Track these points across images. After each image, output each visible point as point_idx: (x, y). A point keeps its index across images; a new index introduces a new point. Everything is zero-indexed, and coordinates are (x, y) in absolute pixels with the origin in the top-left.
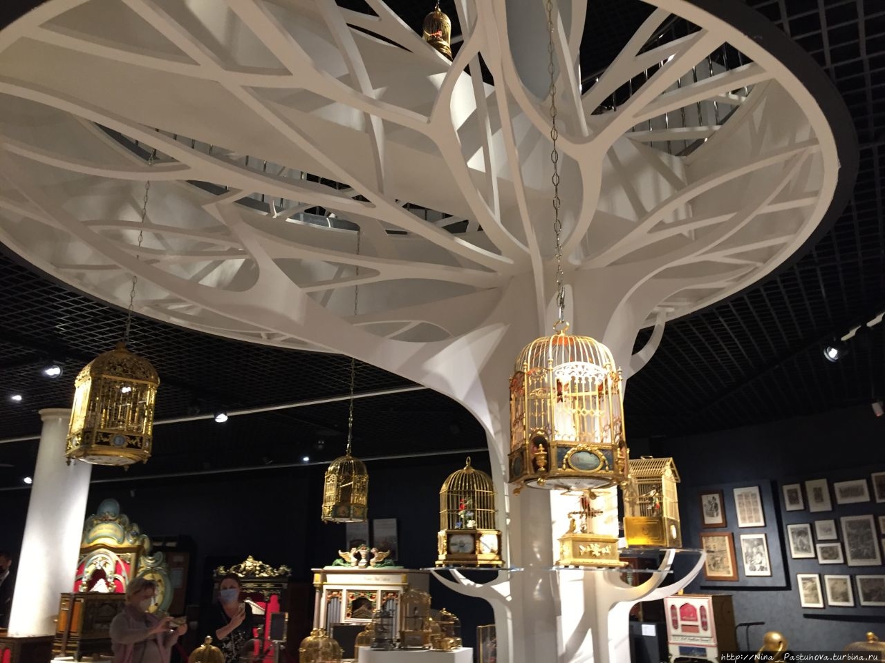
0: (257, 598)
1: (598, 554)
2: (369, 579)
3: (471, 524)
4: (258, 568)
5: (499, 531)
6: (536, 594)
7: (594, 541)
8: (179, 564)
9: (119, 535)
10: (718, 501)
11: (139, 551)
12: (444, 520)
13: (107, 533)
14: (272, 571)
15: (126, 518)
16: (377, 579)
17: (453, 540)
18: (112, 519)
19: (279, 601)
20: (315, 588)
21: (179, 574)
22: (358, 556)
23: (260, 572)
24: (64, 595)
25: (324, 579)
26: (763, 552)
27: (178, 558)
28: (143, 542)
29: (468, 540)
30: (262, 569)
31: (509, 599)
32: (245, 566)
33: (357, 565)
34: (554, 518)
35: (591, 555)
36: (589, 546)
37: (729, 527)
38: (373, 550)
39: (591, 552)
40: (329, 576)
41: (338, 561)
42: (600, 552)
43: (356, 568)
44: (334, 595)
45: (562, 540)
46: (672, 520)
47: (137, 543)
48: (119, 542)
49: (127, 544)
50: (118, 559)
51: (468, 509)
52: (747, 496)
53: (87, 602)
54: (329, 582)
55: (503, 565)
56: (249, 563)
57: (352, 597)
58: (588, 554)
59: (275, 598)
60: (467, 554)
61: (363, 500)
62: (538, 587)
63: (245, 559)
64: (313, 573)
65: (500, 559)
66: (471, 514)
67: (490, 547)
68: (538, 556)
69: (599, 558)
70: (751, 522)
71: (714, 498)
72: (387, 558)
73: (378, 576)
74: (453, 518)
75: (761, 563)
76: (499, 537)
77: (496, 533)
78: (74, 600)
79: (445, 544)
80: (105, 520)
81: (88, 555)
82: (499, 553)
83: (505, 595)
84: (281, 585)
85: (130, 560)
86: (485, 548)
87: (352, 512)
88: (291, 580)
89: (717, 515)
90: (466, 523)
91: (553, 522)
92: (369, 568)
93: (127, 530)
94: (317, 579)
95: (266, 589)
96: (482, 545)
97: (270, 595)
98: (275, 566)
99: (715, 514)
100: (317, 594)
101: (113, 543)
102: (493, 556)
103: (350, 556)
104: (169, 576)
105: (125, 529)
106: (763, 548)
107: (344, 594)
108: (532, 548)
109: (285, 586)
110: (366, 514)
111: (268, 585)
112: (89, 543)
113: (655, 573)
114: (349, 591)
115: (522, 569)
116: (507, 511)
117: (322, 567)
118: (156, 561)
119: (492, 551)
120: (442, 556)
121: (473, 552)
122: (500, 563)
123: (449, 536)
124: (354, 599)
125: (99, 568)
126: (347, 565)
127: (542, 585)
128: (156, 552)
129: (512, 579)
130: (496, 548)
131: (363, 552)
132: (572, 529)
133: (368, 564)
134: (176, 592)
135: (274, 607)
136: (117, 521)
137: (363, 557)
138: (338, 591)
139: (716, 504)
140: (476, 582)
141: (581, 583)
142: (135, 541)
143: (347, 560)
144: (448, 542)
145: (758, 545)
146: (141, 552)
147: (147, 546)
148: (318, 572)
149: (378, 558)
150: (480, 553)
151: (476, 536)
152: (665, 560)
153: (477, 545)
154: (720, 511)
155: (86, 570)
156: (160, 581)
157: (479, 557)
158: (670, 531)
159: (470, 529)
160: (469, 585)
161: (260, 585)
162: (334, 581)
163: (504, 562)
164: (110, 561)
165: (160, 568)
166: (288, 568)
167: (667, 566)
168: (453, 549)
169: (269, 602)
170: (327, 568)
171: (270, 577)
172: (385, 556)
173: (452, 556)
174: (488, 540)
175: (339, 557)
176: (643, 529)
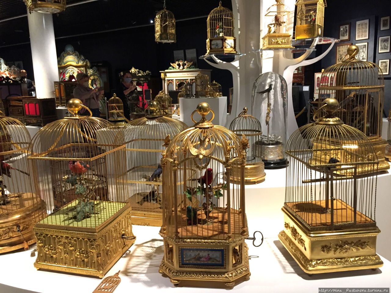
0: (139, 84)
1: (280, 43)
2: (184, 75)
3: (221, 35)
4: (137, 72)
5: (234, 37)
6: (251, 65)
7: (279, 37)
8: (104, 72)
9: (76, 60)
10: (348, 29)
11: (86, 67)
12: (209, 35)
13: (70, 59)
14: (143, 73)
15: (77, 53)
16: (188, 74)
17: (213, 43)
18: (71, 53)
19: (148, 85)
20: (162, 79)
21: (105, 76)
22: (179, 65)
23: (138, 74)
24: (55, 82)
25: (165, 75)
26: (365, 51)
27: (103, 70)
28: (87, 63)
29: (220, 42)
30: (139, 72)
31: (239, 68)
32: (132, 72)
33: (179, 69)
34: (261, 28)
35: (277, 43)
36: (277, 39)
37: (351, 40)
38: (185, 62)
39: (277, 42)
40: (167, 74)
41: (170, 68)
42: (282, 42)
43: (179, 70)
44: (170, 82)
45: (264, 38)
46: (319, 26)
47: (84, 63)
48: (77, 63)
49: (80, 64)
50: (78, 70)
51: (220, 28)
52: (362, 25)
53: (65, 85)
54: (168, 76)
55: (236, 53)
56: (133, 70)
57: (178, 82)
58: (276, 43)
59: (146, 84)
60: (219, 48)
61: (173, 31)
62: (252, 62)
63: (131, 69)
64: (160, 73)
65: (235, 51)
66: (221, 30)
67: (230, 45)
68: (253, 48)
69: (281, 45)
70: (362, 37)
71: (346, 27)
72: (192, 65)
73: (188, 73)
74: (213, 33)
75: (363, 56)
76: (235, 40)
77: (233, 38)
78: (60, 84)
79: (209, 45)
80: (69, 54)
81: (66, 69)
82: (235, 48)
83: (237, 66)
84: (148, 79)
85: (83, 70)
86: (228, 45)
87: (168, 37)
88: (151, 77)
89: (346, 35)
90: (219, 34)
91: (261, 31)
92: (184, 70)
93: (79, 58)
94: (162, 75)
95: (142, 81)
96: (226, 44)
97: (144, 83)
98: (144, 71)
99: (345, 35)
100: (163, 82)
101: (74, 64)
102: (231, 49)
103: (175, 65)
104: (100, 76)
105: (78, 57)
106: (365, 50)
107: (174, 81)
108: (250, 44)
109: (149, 79)
110: (175, 38)
111: (142, 79)
112: (64, 64)
113: (308, 50)
114: (176, 80)
115: (245, 54)
116: (239, 27)
117: (164, 71)
118: (94, 71)
119: (231, 47)
120: (208, 51)
121: (222, 48)
122: (235, 52)
123: (211, 41)
124: (179, 83)
125: (71, 75)
126: (174, 69)
127: (254, 61)
128: (93, 67)
129: (240, 59)
130: (233, 46)
131: (181, 63)
132: (269, 32)
133: (184, 68)
134: (105, 83)
135: (146, 87)
136: (74, 54)
137: (181, 65)
138: (172, 80)
139: (347, 30)
140: (223, 61)
141: (272, 59)
142: (83, 62)
143: (174, 67)
144: (211, 44)
145: (363, 48)
146: (87, 67)
147: (89, 64)
148: (163, 73)
149: (188, 65)
150: (225, 48)
151: (223, 40)
152: (313, 43)
153: (224, 44)
154: (348, 33)
155: (66, 75)
156: (97, 79)
157: (225, 49)
158: (318, 31)
159: (221, 37)
160: (220, 62)
161: (139, 79)
162: (170, 76)
163: (237, 52)
164: (75, 72)
165: (96, 73)
166: (150, 71)
167: (313, 46)
168: (213, 47)
169: (144, 85)
170: (166, 71)
171: (143, 76)
172: (191, 64)
173: (212, 50)
174: (230, 41)
175: (171, 66)
176: (305, 31)
